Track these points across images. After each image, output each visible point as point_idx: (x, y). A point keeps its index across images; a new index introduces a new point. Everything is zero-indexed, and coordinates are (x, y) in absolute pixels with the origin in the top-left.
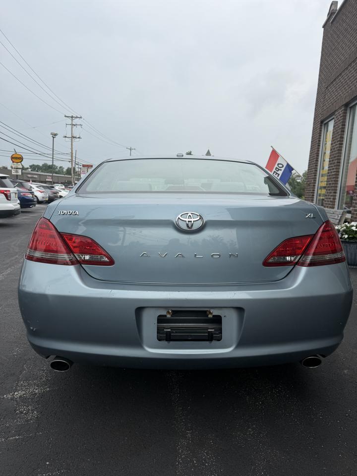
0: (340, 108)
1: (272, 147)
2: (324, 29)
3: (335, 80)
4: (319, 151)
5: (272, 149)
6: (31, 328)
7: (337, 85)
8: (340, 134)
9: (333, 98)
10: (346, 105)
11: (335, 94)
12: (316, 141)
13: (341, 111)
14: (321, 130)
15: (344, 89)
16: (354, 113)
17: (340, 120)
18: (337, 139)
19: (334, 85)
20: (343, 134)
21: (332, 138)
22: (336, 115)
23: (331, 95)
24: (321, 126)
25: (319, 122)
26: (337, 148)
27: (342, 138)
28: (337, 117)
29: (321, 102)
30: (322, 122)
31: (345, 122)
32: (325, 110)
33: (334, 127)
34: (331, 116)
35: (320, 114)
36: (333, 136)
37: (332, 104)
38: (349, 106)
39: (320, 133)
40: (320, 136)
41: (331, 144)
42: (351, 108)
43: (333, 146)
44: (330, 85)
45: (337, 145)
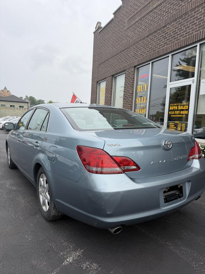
0: (109, 77)
1: (73, 93)
2: (94, 35)
3: (104, 62)
4: (96, 97)
5: (73, 94)
6: (108, 213)
7: (106, 64)
8: (110, 90)
9: (104, 71)
10: (113, 76)
11: (105, 69)
12: (95, 92)
13: (110, 78)
14: (97, 86)
15: (111, 68)
16: (116, 80)
17: (110, 83)
18: (109, 92)
19: (104, 64)
20: (112, 90)
21: (106, 91)
22: (107, 80)
23: (103, 69)
24: (97, 84)
25: (95, 82)
26: (109, 96)
27: (111, 92)
28: (107, 81)
29: (96, 71)
30: (97, 82)
31: (112, 84)
32: (99, 76)
33: (106, 86)
34: (103, 80)
35: (96, 78)
36: (106, 90)
37: (104, 74)
38: (114, 77)
39: (97, 88)
40: (97, 89)
41: (105, 94)
42: (115, 77)
43: (107, 95)
44: (101, 64)
45: (109, 95)
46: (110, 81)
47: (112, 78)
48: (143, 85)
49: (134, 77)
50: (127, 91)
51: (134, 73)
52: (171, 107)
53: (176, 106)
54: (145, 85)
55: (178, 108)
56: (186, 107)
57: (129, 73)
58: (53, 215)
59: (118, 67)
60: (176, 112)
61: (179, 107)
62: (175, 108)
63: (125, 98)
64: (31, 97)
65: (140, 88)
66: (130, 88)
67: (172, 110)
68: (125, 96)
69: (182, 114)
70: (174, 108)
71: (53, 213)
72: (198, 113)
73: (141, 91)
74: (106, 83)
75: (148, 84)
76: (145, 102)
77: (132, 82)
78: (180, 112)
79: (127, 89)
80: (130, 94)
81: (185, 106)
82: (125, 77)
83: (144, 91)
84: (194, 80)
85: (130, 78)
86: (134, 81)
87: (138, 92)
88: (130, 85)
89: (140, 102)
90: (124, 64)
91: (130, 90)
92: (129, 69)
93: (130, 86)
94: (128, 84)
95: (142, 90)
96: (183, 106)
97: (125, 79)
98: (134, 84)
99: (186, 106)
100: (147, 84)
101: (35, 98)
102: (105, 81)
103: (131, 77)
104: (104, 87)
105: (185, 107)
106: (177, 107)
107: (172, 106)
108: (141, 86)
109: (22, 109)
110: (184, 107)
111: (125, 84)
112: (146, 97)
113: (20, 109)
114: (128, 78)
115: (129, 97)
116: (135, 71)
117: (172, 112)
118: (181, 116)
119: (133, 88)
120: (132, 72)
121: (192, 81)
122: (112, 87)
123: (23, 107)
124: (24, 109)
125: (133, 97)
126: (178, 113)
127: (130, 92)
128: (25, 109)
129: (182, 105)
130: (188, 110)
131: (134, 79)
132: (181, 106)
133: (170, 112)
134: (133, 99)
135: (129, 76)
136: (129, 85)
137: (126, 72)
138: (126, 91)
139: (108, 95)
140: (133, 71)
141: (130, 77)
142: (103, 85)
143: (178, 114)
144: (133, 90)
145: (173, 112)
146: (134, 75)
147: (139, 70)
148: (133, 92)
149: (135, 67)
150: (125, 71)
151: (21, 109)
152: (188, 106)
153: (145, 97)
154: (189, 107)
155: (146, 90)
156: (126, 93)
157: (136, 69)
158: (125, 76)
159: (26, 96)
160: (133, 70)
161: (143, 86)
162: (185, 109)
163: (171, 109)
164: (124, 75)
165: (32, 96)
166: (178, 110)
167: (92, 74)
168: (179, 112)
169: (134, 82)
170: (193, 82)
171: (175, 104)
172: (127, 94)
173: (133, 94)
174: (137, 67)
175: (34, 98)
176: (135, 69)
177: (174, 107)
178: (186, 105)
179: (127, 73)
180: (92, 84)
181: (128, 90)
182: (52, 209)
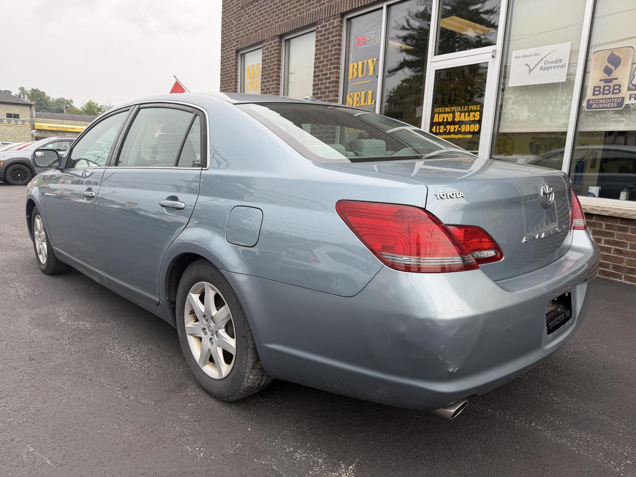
0: (272, 38)
1: (174, 76)
5: (174, 80)
6: (451, 370)
7: (261, 7)
8: (274, 73)
9: (257, 23)
10: (281, 37)
11: (259, 19)
12: (231, 76)
13: (274, 43)
14: (237, 62)
15: (276, 15)
16: (289, 48)
17: (273, 54)
18: (272, 77)
19: (255, 6)
20: (280, 72)
21: (262, 75)
22: (265, 46)
23: (252, 18)
24: (237, 56)
25: (232, 50)
26: (273, 88)
27: (279, 76)
28: (266, 49)
29: (233, 24)
30: (237, 52)
31: (280, 57)
32: (243, 36)
33: (263, 61)
34: (254, 46)
35: (234, 40)
36: (262, 72)
37: (255, 31)
38: (284, 38)
39: (237, 65)
40: (237, 69)
41: (262, 83)
42: (286, 41)
43: (265, 86)
44: (247, 5)
45: (272, 84)
46: (275, 50)
47: (280, 42)
48: (365, 61)
49: (340, 40)
50: (322, 75)
51: (341, 31)
52: (436, 115)
53: (448, 113)
54: (370, 61)
55: (454, 117)
56: (474, 116)
57: (328, 29)
58: (247, 387)
59: (296, 15)
60: (448, 127)
61: (456, 115)
62: (447, 118)
63: (317, 94)
64: (34, 91)
65: (357, 68)
66: (330, 69)
67: (439, 124)
68: (319, 89)
69: (465, 133)
70: (444, 119)
71: (251, 379)
72: (502, 130)
73: (360, 75)
74: (263, 54)
75: (378, 60)
76: (369, 103)
77: (335, 54)
78: (459, 127)
79: (321, 71)
80: (330, 83)
81: (471, 113)
82: (315, 40)
83: (365, 76)
84: (495, 51)
85: (329, 43)
86: (340, 50)
87: (350, 77)
88: (331, 60)
89: (357, 103)
90: (313, 8)
91: (331, 73)
92: (328, 21)
93: (332, 64)
94: (325, 57)
95: (362, 74)
96: (467, 114)
97: (316, 46)
98: (339, 59)
99: (473, 113)
100: (375, 59)
101: (47, 94)
102: (261, 50)
103: (332, 41)
104: (258, 64)
105: (471, 116)
106: (451, 115)
107: (439, 113)
108: (358, 64)
109: (16, 122)
110: (469, 115)
111: (316, 59)
112: (373, 93)
113: (9, 122)
114: (324, 44)
115: (329, 92)
116: (341, 27)
117: (440, 129)
118: (462, 136)
119: (338, 68)
120: (333, 28)
121: (491, 54)
122: (279, 65)
123: (16, 116)
124: (20, 123)
125: (337, 91)
126: (455, 129)
127: (330, 78)
128: (24, 122)
129: (465, 112)
130: (479, 122)
131: (340, 45)
132: (463, 114)
133: (435, 127)
134: (337, 96)
135: (328, 38)
136: (328, 61)
137: (318, 28)
138: (319, 76)
139: (270, 85)
140: (337, 26)
141: (331, 39)
142: (254, 61)
143: (454, 133)
144: (338, 73)
145: (442, 127)
146: (340, 35)
147: (351, 22)
148: (338, 78)
149: (343, 15)
150: (314, 24)
151: (13, 122)
152: (479, 113)
153: (370, 92)
154: (481, 116)
155: (371, 73)
156: (319, 80)
157: (345, 20)
158: (317, 37)
159: (22, 89)
160: (336, 22)
161: (363, 63)
162: (473, 119)
163: (436, 120)
164: (314, 34)
165: (39, 89)
166: (453, 123)
167: (222, 32)
168: (457, 126)
169: (340, 54)
170: (493, 57)
171: (447, 109)
172: (322, 84)
173: (337, 82)
174: (347, 17)
175: (44, 93)
176: (341, 22)
177: (446, 116)
178: (475, 111)
179: (321, 31)
180: (222, 57)
181: (326, 74)
182: (248, 371)
